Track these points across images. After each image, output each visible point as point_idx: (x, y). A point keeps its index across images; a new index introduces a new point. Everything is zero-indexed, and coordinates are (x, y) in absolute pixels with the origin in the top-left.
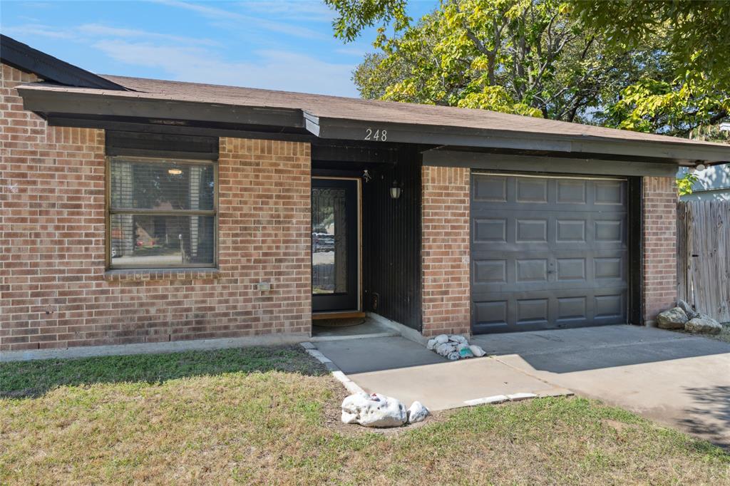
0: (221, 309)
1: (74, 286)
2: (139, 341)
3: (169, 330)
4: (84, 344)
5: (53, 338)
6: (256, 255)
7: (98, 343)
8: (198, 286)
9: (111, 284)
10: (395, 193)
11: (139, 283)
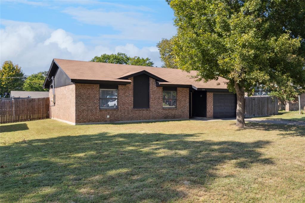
0: (177, 114)
1: (159, 110)
2: (167, 119)
3: (171, 117)
4: (160, 119)
5: (156, 118)
6: (182, 106)
7: (162, 119)
8: (174, 110)
9: (164, 110)
10: (201, 96)
11: (167, 110)
